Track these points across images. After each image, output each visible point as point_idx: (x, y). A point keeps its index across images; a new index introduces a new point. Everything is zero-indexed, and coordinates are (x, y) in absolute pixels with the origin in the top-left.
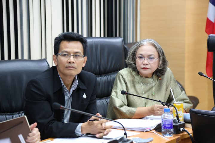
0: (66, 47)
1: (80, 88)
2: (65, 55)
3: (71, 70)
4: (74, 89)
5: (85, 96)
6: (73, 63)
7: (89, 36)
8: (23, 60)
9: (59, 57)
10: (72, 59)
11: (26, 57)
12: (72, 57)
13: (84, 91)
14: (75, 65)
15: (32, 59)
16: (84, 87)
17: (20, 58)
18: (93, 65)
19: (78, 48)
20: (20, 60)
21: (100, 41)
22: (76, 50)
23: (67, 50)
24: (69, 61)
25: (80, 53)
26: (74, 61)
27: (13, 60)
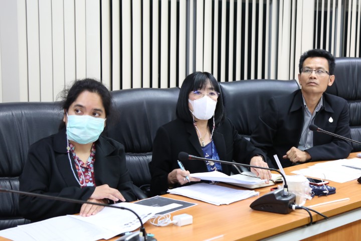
0: (309, 63)
1: (324, 110)
2: (307, 71)
3: (312, 86)
4: (317, 111)
5: (331, 120)
6: (315, 78)
7: (342, 56)
8: (269, 80)
9: (302, 73)
10: (314, 74)
11: (273, 77)
12: (314, 72)
13: (330, 115)
14: (317, 81)
15: (279, 79)
16: (329, 110)
17: (266, 77)
18: (349, 88)
19: (321, 63)
20: (266, 80)
21: (358, 62)
22: (319, 66)
23: (310, 66)
24: (310, 76)
25: (323, 69)
26: (316, 77)
27: (259, 80)
